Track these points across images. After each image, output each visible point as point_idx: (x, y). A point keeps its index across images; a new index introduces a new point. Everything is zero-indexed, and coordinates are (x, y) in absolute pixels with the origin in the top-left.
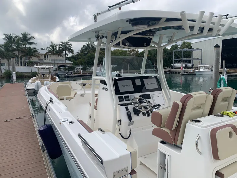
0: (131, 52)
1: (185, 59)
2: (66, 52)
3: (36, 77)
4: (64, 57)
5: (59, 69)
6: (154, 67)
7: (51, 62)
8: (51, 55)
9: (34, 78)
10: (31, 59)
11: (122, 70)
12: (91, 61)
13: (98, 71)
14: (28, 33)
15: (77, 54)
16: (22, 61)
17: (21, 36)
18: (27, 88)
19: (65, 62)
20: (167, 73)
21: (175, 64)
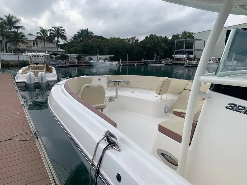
0: (130, 41)
1: (187, 50)
2: (58, 38)
3: (27, 67)
4: (56, 44)
5: (51, 58)
6: (155, 58)
7: (41, 49)
8: (41, 41)
9: (24, 68)
10: (18, 45)
11: (121, 60)
12: (86, 50)
13: (95, 61)
14: (14, 16)
15: (70, 41)
16: (8, 47)
17: (5, 18)
18: (17, 81)
19: (57, 49)
20: (168, 65)
21: (176, 55)
